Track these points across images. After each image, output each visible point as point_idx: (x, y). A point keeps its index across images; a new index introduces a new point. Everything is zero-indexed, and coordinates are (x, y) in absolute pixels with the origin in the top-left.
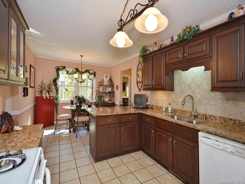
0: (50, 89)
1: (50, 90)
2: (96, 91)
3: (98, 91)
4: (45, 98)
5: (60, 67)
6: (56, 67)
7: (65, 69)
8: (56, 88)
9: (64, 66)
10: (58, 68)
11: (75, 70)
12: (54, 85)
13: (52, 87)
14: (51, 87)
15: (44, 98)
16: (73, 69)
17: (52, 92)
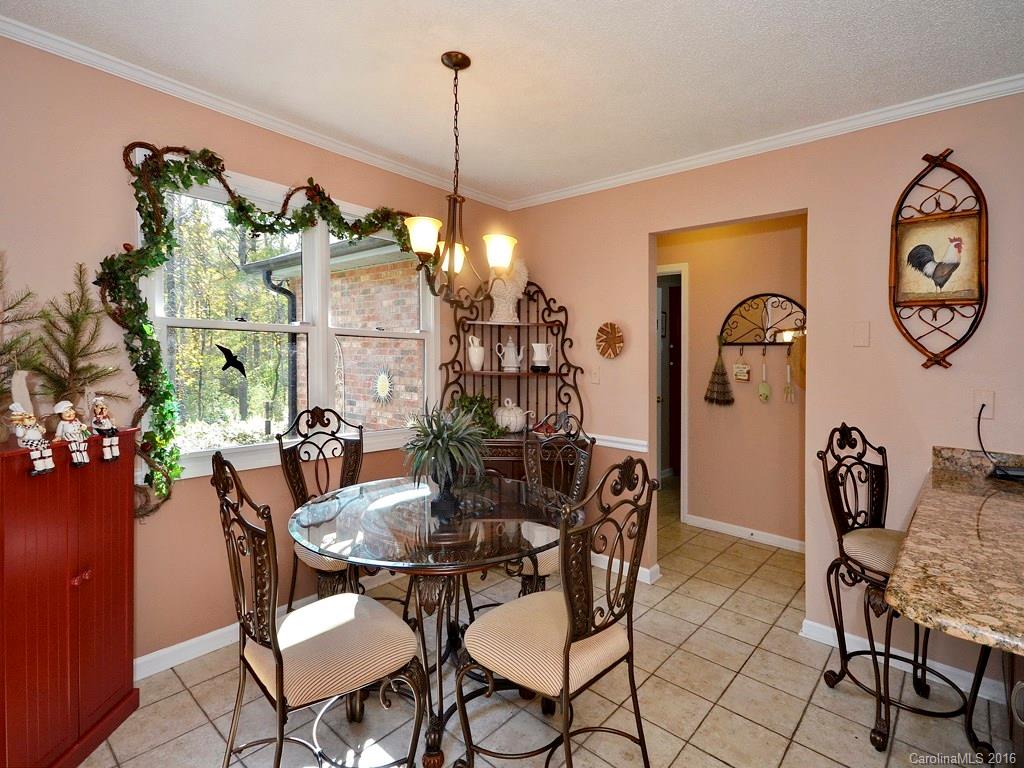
0: (85, 354)
1: (82, 364)
2: (444, 365)
3: (454, 361)
4: (49, 464)
5: (169, 150)
6: (129, 149)
7: (213, 182)
8: (137, 343)
9: (205, 152)
10: (147, 159)
11: (300, 201)
12: (119, 318)
13: (101, 343)
14: (85, 338)
15: (40, 466)
16: (285, 189)
17: (104, 386)
